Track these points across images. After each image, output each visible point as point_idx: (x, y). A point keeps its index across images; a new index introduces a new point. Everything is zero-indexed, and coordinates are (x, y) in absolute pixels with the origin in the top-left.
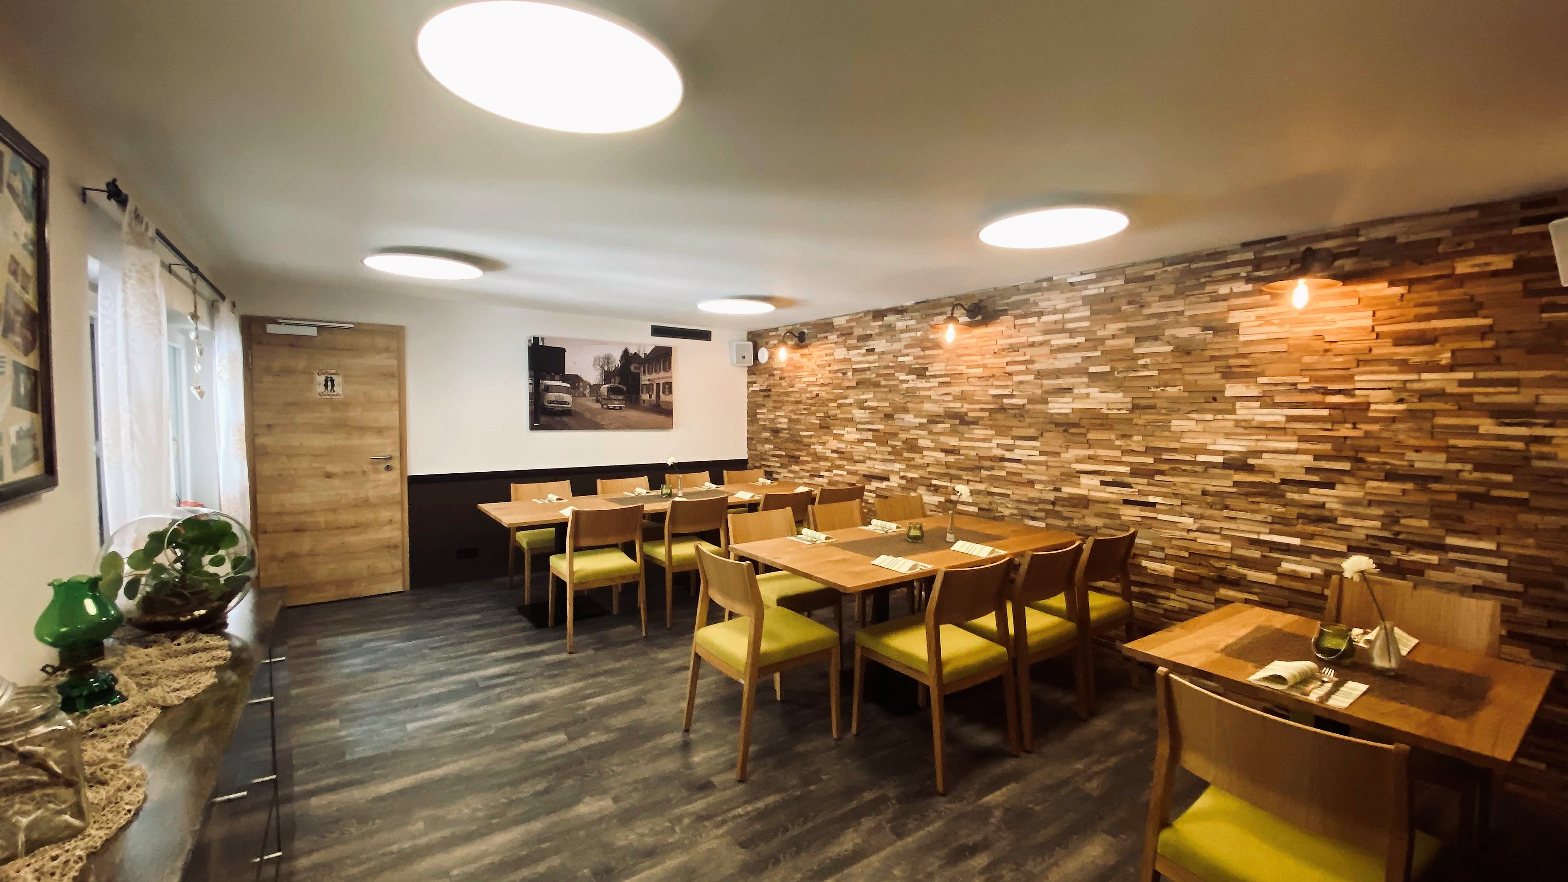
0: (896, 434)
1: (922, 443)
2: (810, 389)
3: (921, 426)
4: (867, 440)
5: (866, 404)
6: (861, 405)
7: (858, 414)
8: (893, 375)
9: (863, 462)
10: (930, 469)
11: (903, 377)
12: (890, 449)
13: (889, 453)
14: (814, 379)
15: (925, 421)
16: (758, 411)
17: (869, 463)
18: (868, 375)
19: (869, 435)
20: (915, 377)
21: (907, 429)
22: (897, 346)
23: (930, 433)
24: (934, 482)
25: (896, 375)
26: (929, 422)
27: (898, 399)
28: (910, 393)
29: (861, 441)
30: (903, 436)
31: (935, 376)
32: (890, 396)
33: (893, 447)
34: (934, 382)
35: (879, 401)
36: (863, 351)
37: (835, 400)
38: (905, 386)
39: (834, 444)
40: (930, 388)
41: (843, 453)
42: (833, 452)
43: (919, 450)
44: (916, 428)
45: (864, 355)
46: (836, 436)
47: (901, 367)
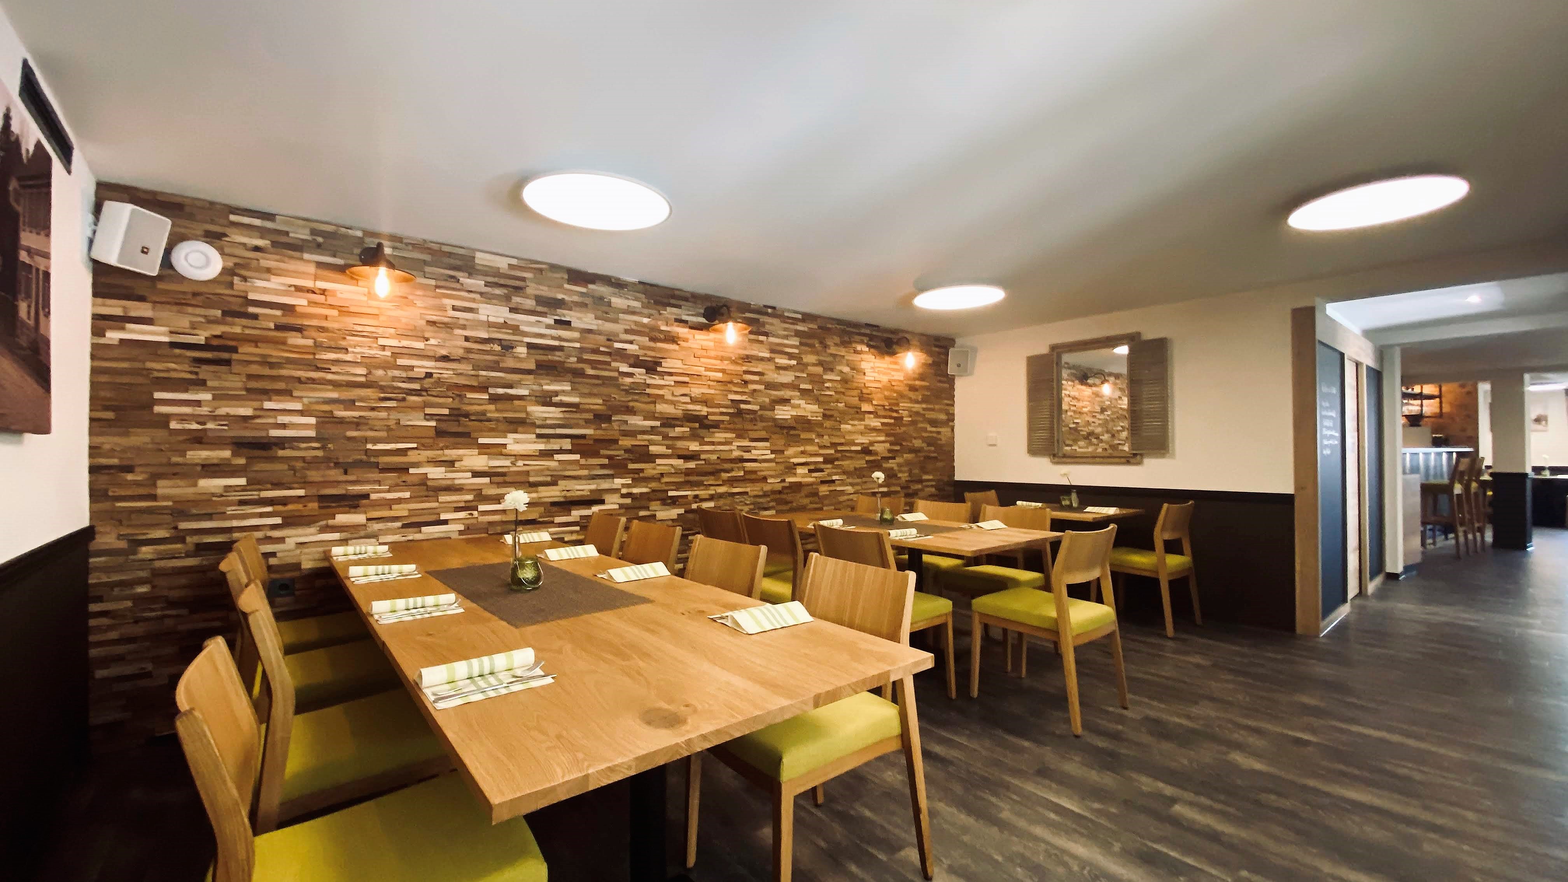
0: (616, 441)
1: (653, 449)
3: (653, 430)
4: (561, 451)
5: (556, 399)
6: (546, 400)
7: (538, 411)
8: (609, 364)
9: (554, 483)
10: (665, 479)
11: (624, 368)
12: (606, 461)
13: (603, 466)
14: (420, 345)
15: (658, 423)
17: (562, 484)
18: (557, 357)
19: (567, 444)
20: (643, 371)
21: (632, 433)
22: (609, 327)
23: (666, 437)
24: (671, 493)
25: (614, 364)
26: (663, 425)
27: (618, 397)
28: (638, 390)
29: (547, 454)
30: (626, 442)
31: (671, 374)
32: (605, 390)
33: (610, 458)
34: (669, 380)
35: (582, 395)
36: (550, 321)
37: (483, 388)
38: (628, 380)
39: (481, 462)
40: (660, 387)
41: (503, 474)
42: (476, 474)
43: (651, 458)
44: (644, 432)
45: (548, 327)
46: (485, 449)
47: (622, 355)
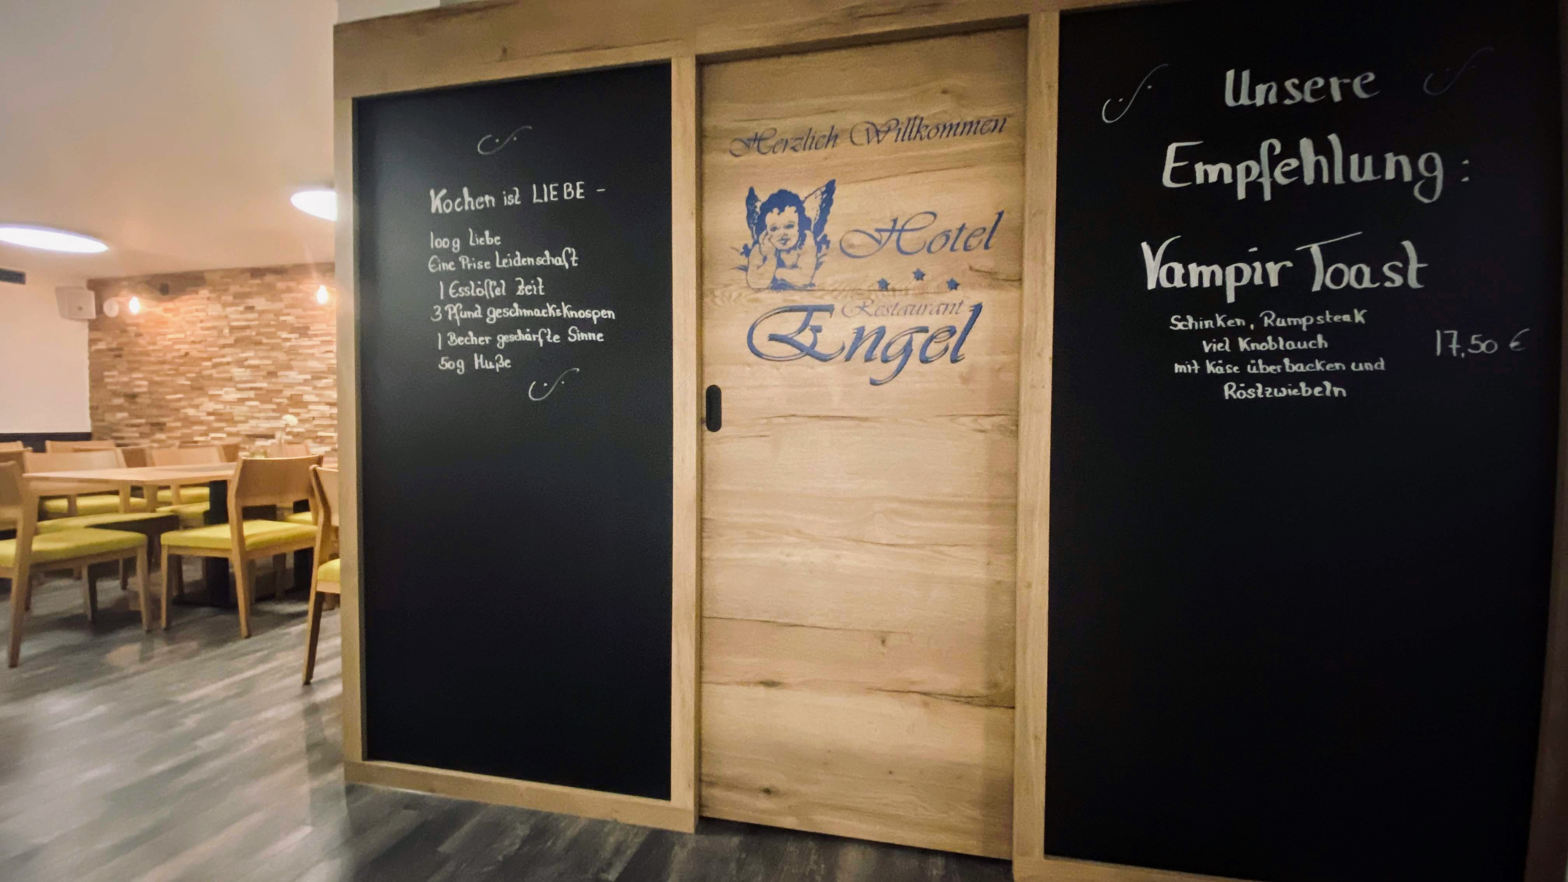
0: (281, 391)
1: (307, 398)
2: (177, 347)
3: (305, 382)
4: (249, 399)
5: (246, 363)
6: (240, 363)
7: (237, 372)
8: (275, 333)
9: (245, 422)
10: (316, 422)
11: (285, 335)
12: (274, 407)
13: (274, 410)
14: (182, 336)
15: (309, 377)
16: (106, 373)
17: (253, 423)
18: (247, 333)
19: (252, 394)
20: (296, 335)
21: (291, 386)
22: (278, 306)
23: (315, 388)
24: (320, 434)
25: (279, 333)
26: (314, 378)
27: (281, 356)
28: (293, 352)
29: (242, 401)
30: (288, 393)
31: (316, 335)
32: (274, 354)
33: (278, 404)
34: (316, 341)
35: (261, 358)
36: (241, 308)
37: (209, 359)
38: (288, 344)
39: (211, 406)
40: (313, 347)
41: (221, 414)
42: (209, 414)
43: (305, 405)
44: (300, 384)
45: (242, 313)
46: (212, 398)
47: (283, 326)
